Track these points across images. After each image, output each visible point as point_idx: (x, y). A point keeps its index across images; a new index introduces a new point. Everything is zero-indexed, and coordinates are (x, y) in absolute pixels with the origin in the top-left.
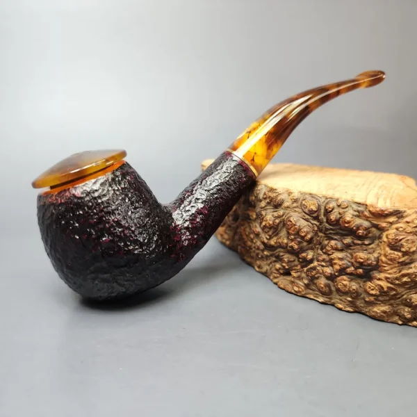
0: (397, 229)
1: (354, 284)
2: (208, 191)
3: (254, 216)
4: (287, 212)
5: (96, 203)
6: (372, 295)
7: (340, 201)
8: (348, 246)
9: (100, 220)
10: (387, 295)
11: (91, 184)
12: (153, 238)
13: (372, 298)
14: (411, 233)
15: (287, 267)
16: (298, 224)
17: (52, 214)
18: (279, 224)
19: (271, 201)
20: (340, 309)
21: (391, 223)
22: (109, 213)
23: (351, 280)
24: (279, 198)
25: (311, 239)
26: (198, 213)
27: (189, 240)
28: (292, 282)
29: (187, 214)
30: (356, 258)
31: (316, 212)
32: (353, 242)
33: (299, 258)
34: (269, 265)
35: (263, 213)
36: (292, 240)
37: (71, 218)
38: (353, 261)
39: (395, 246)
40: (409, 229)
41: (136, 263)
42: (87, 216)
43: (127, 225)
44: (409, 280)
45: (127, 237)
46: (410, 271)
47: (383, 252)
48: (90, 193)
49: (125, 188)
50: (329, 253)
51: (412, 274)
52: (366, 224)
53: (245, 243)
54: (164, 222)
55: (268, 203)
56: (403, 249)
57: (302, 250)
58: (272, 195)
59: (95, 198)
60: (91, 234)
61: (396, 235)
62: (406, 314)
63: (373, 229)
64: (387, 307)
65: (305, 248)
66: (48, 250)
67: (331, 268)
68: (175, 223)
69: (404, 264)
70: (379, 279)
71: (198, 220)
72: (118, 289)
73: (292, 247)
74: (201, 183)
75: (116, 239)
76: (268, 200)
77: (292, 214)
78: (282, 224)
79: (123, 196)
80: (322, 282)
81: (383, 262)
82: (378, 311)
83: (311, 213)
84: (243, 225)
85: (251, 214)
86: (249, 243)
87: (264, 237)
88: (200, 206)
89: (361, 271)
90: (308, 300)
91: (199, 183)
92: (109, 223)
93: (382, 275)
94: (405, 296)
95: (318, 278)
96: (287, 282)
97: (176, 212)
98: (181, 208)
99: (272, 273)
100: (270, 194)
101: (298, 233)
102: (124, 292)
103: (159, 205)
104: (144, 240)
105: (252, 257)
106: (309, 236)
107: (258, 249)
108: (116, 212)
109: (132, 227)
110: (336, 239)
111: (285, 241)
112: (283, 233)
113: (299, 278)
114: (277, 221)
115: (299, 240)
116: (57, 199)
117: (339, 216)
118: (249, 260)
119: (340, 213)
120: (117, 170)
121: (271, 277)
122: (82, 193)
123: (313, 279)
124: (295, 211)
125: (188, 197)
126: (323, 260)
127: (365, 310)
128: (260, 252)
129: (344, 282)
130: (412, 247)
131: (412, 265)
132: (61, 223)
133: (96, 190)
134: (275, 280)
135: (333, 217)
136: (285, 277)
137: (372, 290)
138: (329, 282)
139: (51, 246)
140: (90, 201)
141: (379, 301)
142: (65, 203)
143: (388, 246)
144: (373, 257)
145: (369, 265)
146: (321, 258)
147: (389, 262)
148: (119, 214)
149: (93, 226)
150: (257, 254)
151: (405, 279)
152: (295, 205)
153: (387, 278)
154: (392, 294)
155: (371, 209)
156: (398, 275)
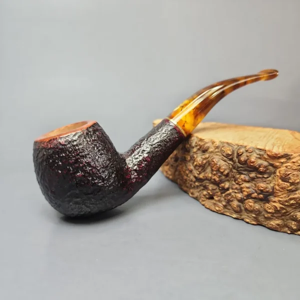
0: (286, 167)
1: (257, 205)
2: (152, 145)
3: (189, 158)
4: (211, 155)
5: (74, 149)
6: (270, 213)
7: (247, 148)
8: (253, 179)
9: (77, 161)
10: (280, 213)
11: (72, 136)
12: (112, 175)
13: (269, 215)
14: (296, 169)
15: (211, 193)
16: (219, 164)
17: (44, 155)
18: (206, 163)
19: (200, 147)
20: (248, 223)
21: (282, 163)
22: (83, 157)
23: (255, 202)
24: (206, 146)
25: (228, 174)
26: (144, 161)
27: (136, 178)
28: (215, 204)
29: (136, 160)
30: (258, 187)
31: (231, 155)
32: (256, 176)
33: (219, 187)
34: (199, 192)
35: (195, 156)
36: (215, 175)
37: (57, 159)
38: (256, 189)
39: (285, 178)
40: (295, 167)
41: (99, 192)
42: (67, 158)
43: (94, 165)
44: (295, 202)
45: (94, 174)
46: (296, 196)
47: (276, 183)
48: (70, 142)
49: (95, 140)
50: (240, 183)
51: (297, 198)
52: (265, 163)
53: (182, 177)
54: (120, 165)
55: (199, 149)
56: (290, 181)
57: (221, 182)
58: (202, 144)
59: (74, 146)
60: (69, 170)
61: (286, 171)
62: (293, 226)
63: (270, 167)
64: (280, 221)
65: (223, 181)
66: (39, 180)
67: (241, 194)
68: (128, 166)
69: (291, 191)
70: (274, 202)
71: (143, 165)
72: (85, 209)
73: (214, 179)
74: (147, 139)
75: (87, 175)
76: (198, 147)
77: (214, 156)
78: (208, 163)
79: (93, 145)
80: (235, 203)
81: (277, 190)
82: (274, 224)
83: (228, 156)
84: (181, 164)
85: (186, 157)
86: (185, 177)
87: (196, 173)
88: (146, 155)
89: (261, 196)
90: (226, 216)
91: (146, 140)
92: (82, 163)
93: (276, 199)
94: (292, 214)
95: (232, 201)
96: (211, 204)
97: (129, 159)
98: (132, 156)
99: (201, 197)
100: (200, 143)
101: (218, 170)
102: (90, 212)
103: (117, 153)
104: (106, 177)
105: (187, 187)
106: (226, 172)
107: (192, 181)
108: (88, 156)
109: (98, 167)
110: (244, 174)
111: (210, 175)
112: (209, 170)
113: (220, 201)
114: (205, 162)
115: (219, 174)
116: (47, 145)
117: (246, 158)
118: (185, 189)
119: (247, 156)
120: (90, 127)
121: (200, 201)
122: (65, 142)
123: (229, 202)
124: (217, 155)
125: (137, 149)
126: (236, 189)
127: (265, 223)
128: (192, 183)
129: (250, 204)
130: (296, 180)
131: (297, 192)
132: (49, 161)
133: (75, 140)
134: (203, 203)
135: (242, 159)
136: (210, 201)
137: (270, 209)
138: (240, 204)
139: (41, 177)
140: (70, 148)
141: (275, 217)
142: (53, 148)
143: (280, 178)
144: (270, 186)
145: (267, 192)
146: (234, 187)
147: (281, 190)
148: (90, 158)
149: (71, 165)
150: (191, 185)
151: (292, 202)
152: (217, 150)
153: (279, 201)
154: (283, 212)
155: (268, 153)
156: (287, 199)
